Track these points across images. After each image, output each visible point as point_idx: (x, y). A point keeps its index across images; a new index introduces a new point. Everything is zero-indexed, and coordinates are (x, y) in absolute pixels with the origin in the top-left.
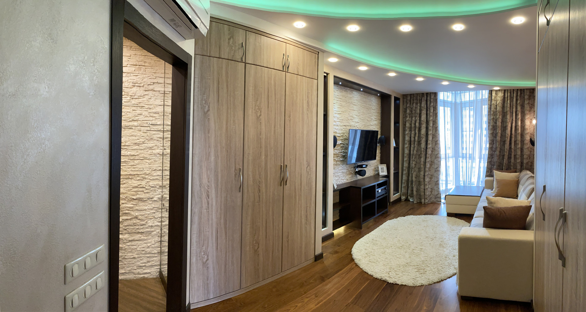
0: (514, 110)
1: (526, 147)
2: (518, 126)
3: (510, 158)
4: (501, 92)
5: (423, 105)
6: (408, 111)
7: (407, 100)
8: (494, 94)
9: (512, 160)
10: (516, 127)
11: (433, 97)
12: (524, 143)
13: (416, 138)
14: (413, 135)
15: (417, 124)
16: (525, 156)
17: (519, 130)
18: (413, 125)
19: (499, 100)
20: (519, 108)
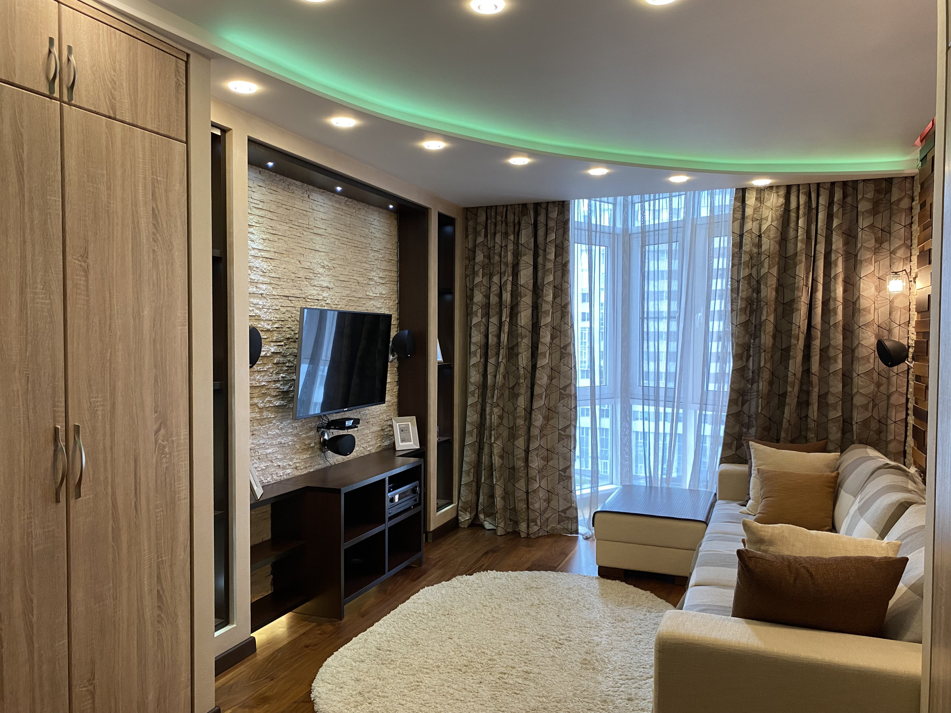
0: (821, 248)
1: (861, 368)
2: (835, 299)
3: (803, 403)
4: (777, 192)
5: (523, 240)
6: (480, 257)
7: (476, 223)
8: (751, 200)
9: (813, 412)
10: (826, 303)
11: (554, 214)
12: (856, 355)
13: (504, 337)
14: (493, 329)
15: (507, 297)
16: (858, 400)
17: (836, 314)
18: (494, 299)
19: (770, 219)
20: (838, 243)
